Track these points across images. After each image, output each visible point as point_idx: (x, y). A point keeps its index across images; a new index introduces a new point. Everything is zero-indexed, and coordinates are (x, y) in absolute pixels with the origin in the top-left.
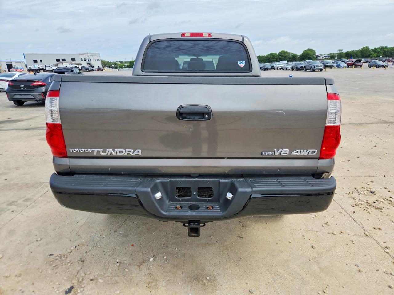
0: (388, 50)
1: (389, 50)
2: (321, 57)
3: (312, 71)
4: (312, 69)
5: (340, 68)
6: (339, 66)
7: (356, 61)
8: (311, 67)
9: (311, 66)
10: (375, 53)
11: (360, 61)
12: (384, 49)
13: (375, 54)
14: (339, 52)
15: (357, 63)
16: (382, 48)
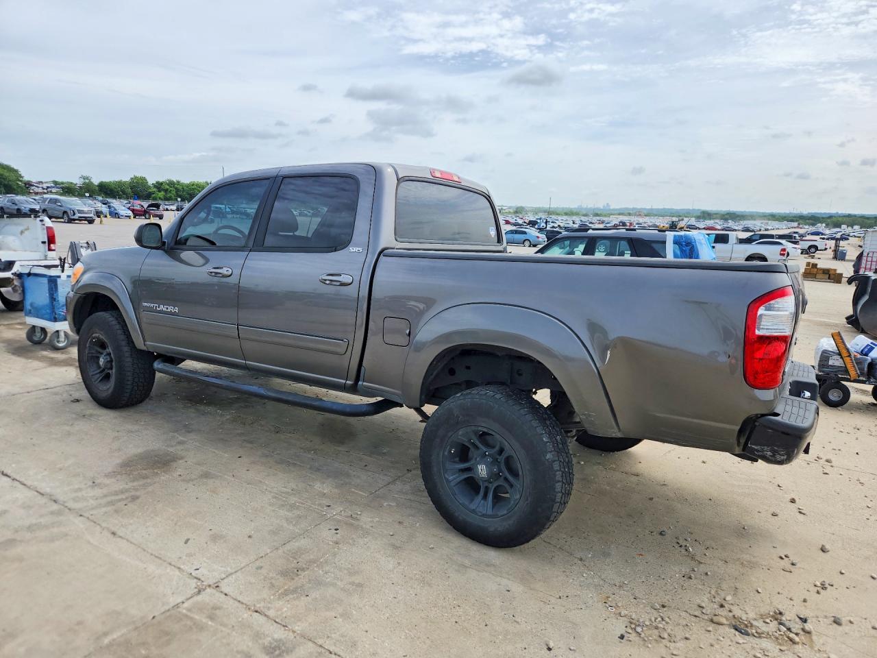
0: (183, 188)
1: (185, 188)
2: (38, 187)
3: (67, 223)
4: (68, 216)
5: (119, 218)
6: (116, 213)
7: (149, 207)
8: (65, 212)
9: (63, 209)
10: (159, 191)
11: (157, 206)
12: (176, 186)
13: (160, 194)
14: (82, 180)
15: (153, 210)
16: (171, 183)
